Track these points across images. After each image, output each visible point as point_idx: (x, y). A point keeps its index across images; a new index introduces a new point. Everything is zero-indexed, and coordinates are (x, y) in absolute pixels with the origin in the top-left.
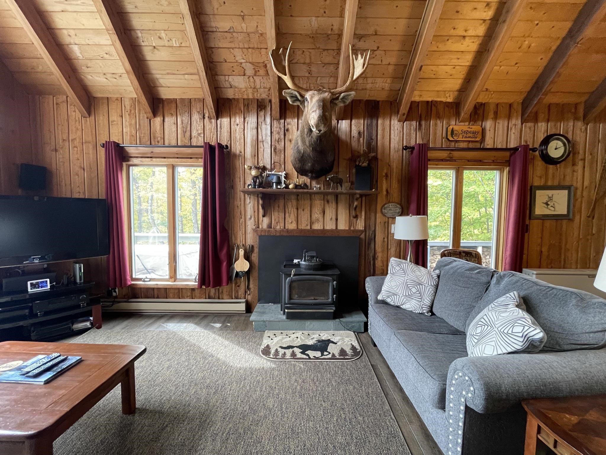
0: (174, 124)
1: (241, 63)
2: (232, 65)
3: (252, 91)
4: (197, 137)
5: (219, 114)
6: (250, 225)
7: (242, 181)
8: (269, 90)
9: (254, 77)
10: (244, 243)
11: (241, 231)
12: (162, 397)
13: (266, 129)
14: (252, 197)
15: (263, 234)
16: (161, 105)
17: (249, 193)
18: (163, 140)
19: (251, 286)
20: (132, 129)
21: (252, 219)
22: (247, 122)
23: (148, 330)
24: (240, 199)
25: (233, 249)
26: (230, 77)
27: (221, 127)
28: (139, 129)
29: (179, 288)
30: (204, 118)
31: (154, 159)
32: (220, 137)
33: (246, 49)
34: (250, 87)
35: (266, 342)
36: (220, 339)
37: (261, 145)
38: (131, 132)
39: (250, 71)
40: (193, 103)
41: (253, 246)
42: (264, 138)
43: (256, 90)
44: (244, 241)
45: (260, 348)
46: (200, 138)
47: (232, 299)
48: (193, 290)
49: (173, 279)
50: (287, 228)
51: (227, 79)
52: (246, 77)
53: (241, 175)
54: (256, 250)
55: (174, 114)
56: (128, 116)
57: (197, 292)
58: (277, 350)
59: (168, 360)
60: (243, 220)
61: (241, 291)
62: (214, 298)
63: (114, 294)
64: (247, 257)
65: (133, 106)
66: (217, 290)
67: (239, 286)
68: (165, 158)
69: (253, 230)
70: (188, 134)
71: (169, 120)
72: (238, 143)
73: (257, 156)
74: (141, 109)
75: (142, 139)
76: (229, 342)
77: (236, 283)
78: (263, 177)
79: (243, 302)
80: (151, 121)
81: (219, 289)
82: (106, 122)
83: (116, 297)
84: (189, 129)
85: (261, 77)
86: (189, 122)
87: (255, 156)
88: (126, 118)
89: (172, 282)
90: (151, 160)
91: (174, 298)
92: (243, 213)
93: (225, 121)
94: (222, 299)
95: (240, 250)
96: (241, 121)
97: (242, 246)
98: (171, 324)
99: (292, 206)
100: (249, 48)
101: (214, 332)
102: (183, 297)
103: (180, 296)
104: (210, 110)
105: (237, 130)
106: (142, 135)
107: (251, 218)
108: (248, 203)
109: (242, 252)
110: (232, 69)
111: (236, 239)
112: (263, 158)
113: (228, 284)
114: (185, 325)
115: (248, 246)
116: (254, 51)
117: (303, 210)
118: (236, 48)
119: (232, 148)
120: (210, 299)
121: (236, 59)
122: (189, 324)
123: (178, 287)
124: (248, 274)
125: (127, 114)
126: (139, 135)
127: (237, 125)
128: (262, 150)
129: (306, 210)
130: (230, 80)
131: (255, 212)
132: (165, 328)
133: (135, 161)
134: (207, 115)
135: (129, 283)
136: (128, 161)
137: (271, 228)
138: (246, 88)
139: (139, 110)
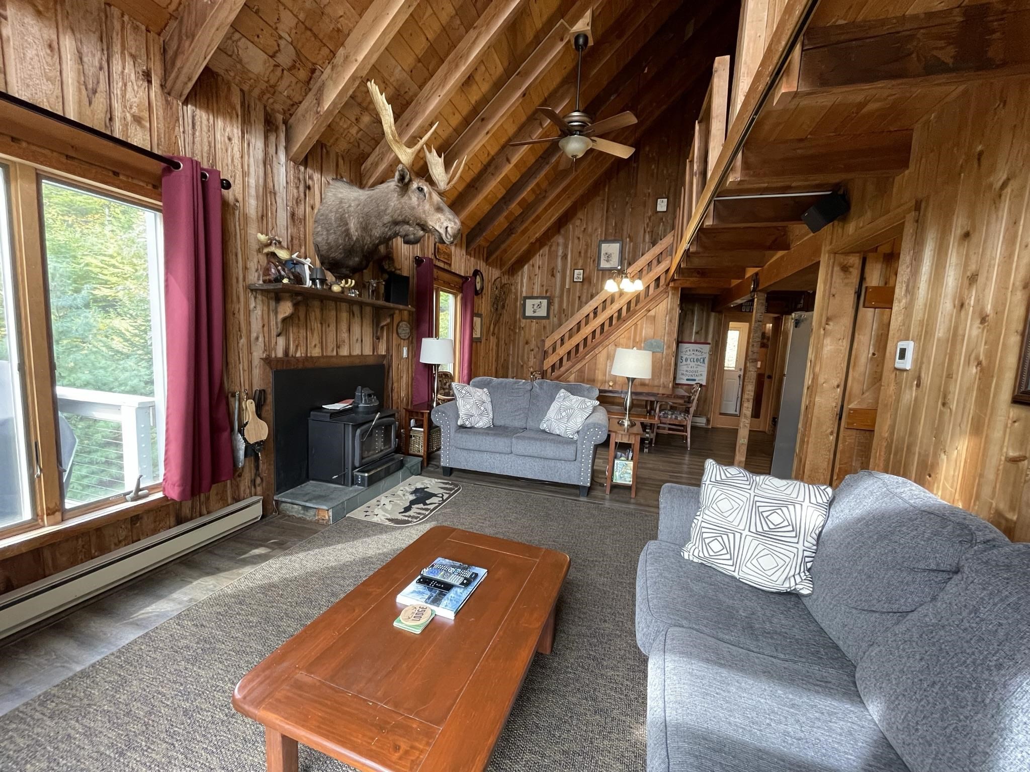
1: (281, 37)
2: (263, 25)
3: (264, 87)
4: (132, 124)
6: (258, 351)
8: (293, 105)
9: (285, 72)
14: (258, 297)
15: (279, 368)
21: (260, 339)
26: (243, 40)
33: (303, 27)
34: (266, 79)
39: (286, 58)
41: (264, 391)
43: (272, 91)
50: (309, 355)
51: (234, 38)
52: (272, 62)
55: (49, 16)
60: (244, 341)
64: (262, 413)
69: (263, 360)
70: (102, 101)
79: (255, 503)
84: (103, 87)
85: (294, 80)
86: (105, 70)
87: (262, 217)
99: (316, 318)
100: (311, 30)
110: (259, 32)
115: (258, 394)
116: (313, 39)
117: (329, 326)
118: (291, 11)
121: (278, 25)
127: (229, 139)
129: (331, 326)
130: (239, 43)
134: (156, 78)
137: (289, 355)
138: (258, 76)
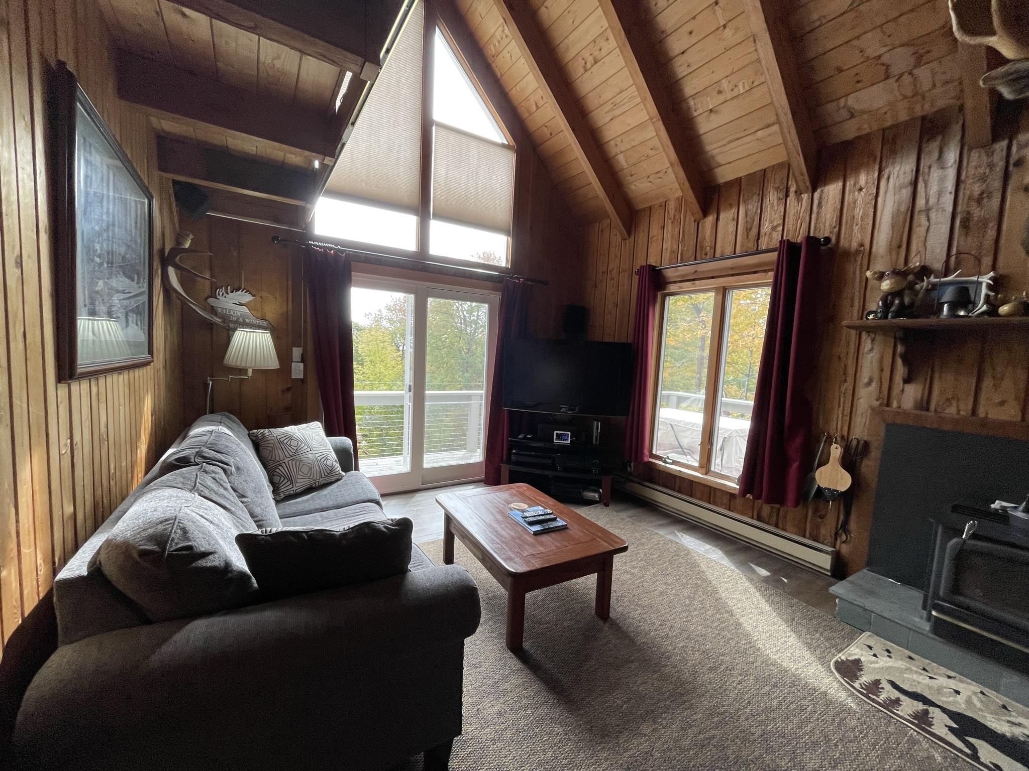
0: (733, 219)
1: (879, 57)
2: (854, 71)
3: (907, 105)
4: (770, 234)
5: (817, 179)
6: (867, 397)
7: (856, 304)
9: (914, 71)
10: (846, 434)
11: (841, 408)
12: (640, 624)
13: (942, 180)
14: (879, 338)
15: (899, 421)
16: (716, 196)
17: (871, 330)
18: (713, 251)
19: (853, 525)
20: (674, 243)
21: (874, 384)
22: (886, 176)
23: (657, 531)
24: (848, 343)
25: (819, 442)
26: (850, 96)
27: (820, 204)
28: (682, 240)
29: (711, 487)
30: (787, 196)
31: (697, 282)
32: (816, 224)
33: (891, 23)
34: (901, 98)
35: (855, 651)
36: (757, 597)
37: (921, 219)
38: (672, 246)
39: (902, 63)
40: (769, 175)
41: (867, 444)
42: (932, 201)
43: (919, 98)
44: (846, 428)
45: (834, 655)
46: (775, 234)
47: (804, 536)
48: (732, 496)
49: (704, 470)
50: (982, 415)
51: (842, 105)
52: (892, 80)
53: (857, 293)
54: (875, 453)
55: (735, 203)
56: (670, 225)
57: (739, 501)
58: (877, 682)
59: (665, 584)
60: (849, 385)
61: (827, 529)
62: (768, 523)
63: (629, 469)
64: (849, 463)
65: (679, 209)
66: (775, 510)
67: (822, 517)
68: (713, 278)
69: (873, 409)
70: (754, 231)
71: (726, 216)
72: (856, 228)
73: (904, 246)
74: (688, 210)
75: (684, 255)
76: (770, 609)
77: (816, 510)
78: (916, 293)
79: (826, 552)
80: (700, 224)
81: (779, 509)
82: (645, 239)
83: (630, 474)
84: (756, 222)
85: (934, 64)
86: (759, 211)
87: (900, 247)
88: (669, 227)
89: (702, 474)
90: (693, 284)
91: (701, 499)
92: (851, 371)
93: (832, 190)
94: (784, 529)
95: (834, 446)
96: (870, 180)
97: (839, 439)
98: (688, 537)
99: (1010, 361)
100: (901, 15)
101: (751, 580)
102: (715, 503)
103: (711, 500)
104: (800, 178)
105: (860, 201)
106: (686, 248)
107: (869, 384)
108: (866, 350)
109: (836, 451)
110: (856, 79)
111: (827, 421)
112: (922, 249)
113: (796, 504)
114: (708, 547)
115: (854, 443)
116: (911, 16)
118: (866, 32)
119: (842, 241)
120: (760, 521)
121: (867, 54)
122: (714, 548)
123: (709, 484)
124: (847, 498)
125: (670, 222)
126: (682, 249)
127: (861, 189)
128: (923, 230)
130: (849, 103)
131: (882, 370)
132: (678, 538)
133: (673, 288)
134: (793, 189)
135: (646, 459)
136: (664, 289)
137: (928, 410)
138: (891, 104)
139: (686, 212)
